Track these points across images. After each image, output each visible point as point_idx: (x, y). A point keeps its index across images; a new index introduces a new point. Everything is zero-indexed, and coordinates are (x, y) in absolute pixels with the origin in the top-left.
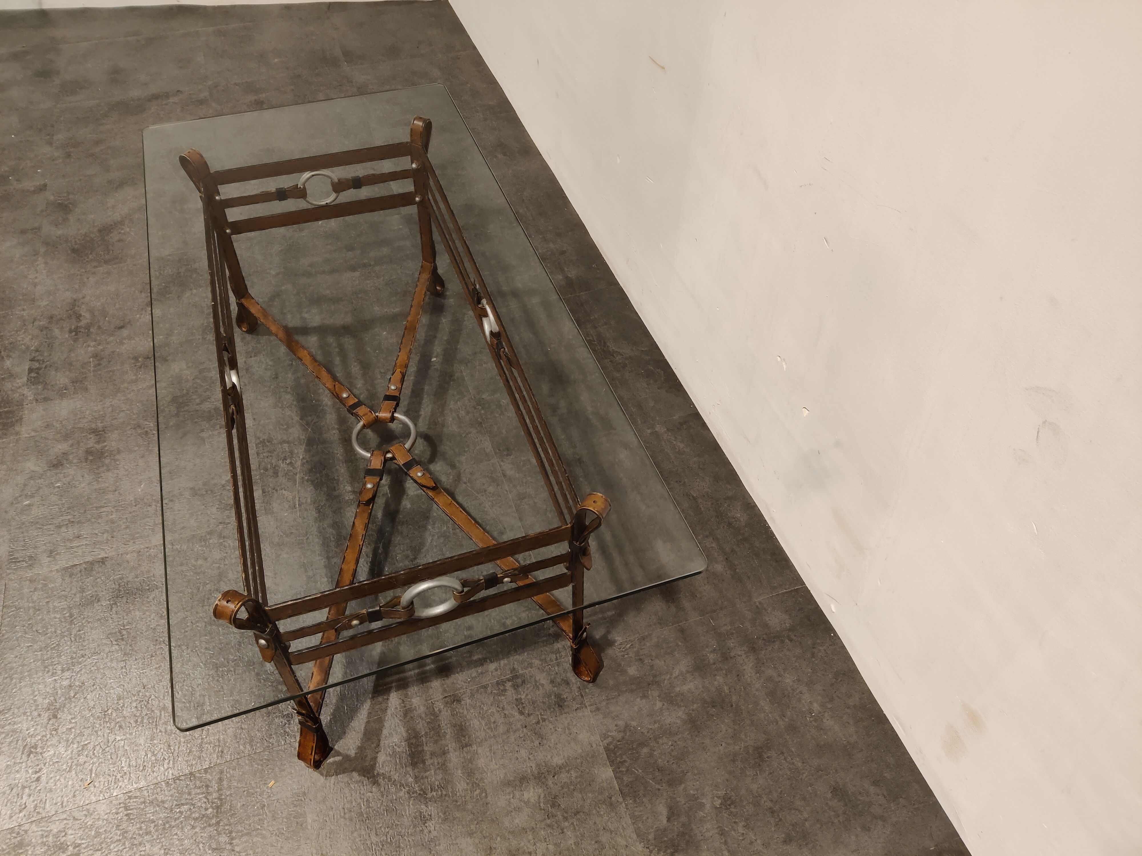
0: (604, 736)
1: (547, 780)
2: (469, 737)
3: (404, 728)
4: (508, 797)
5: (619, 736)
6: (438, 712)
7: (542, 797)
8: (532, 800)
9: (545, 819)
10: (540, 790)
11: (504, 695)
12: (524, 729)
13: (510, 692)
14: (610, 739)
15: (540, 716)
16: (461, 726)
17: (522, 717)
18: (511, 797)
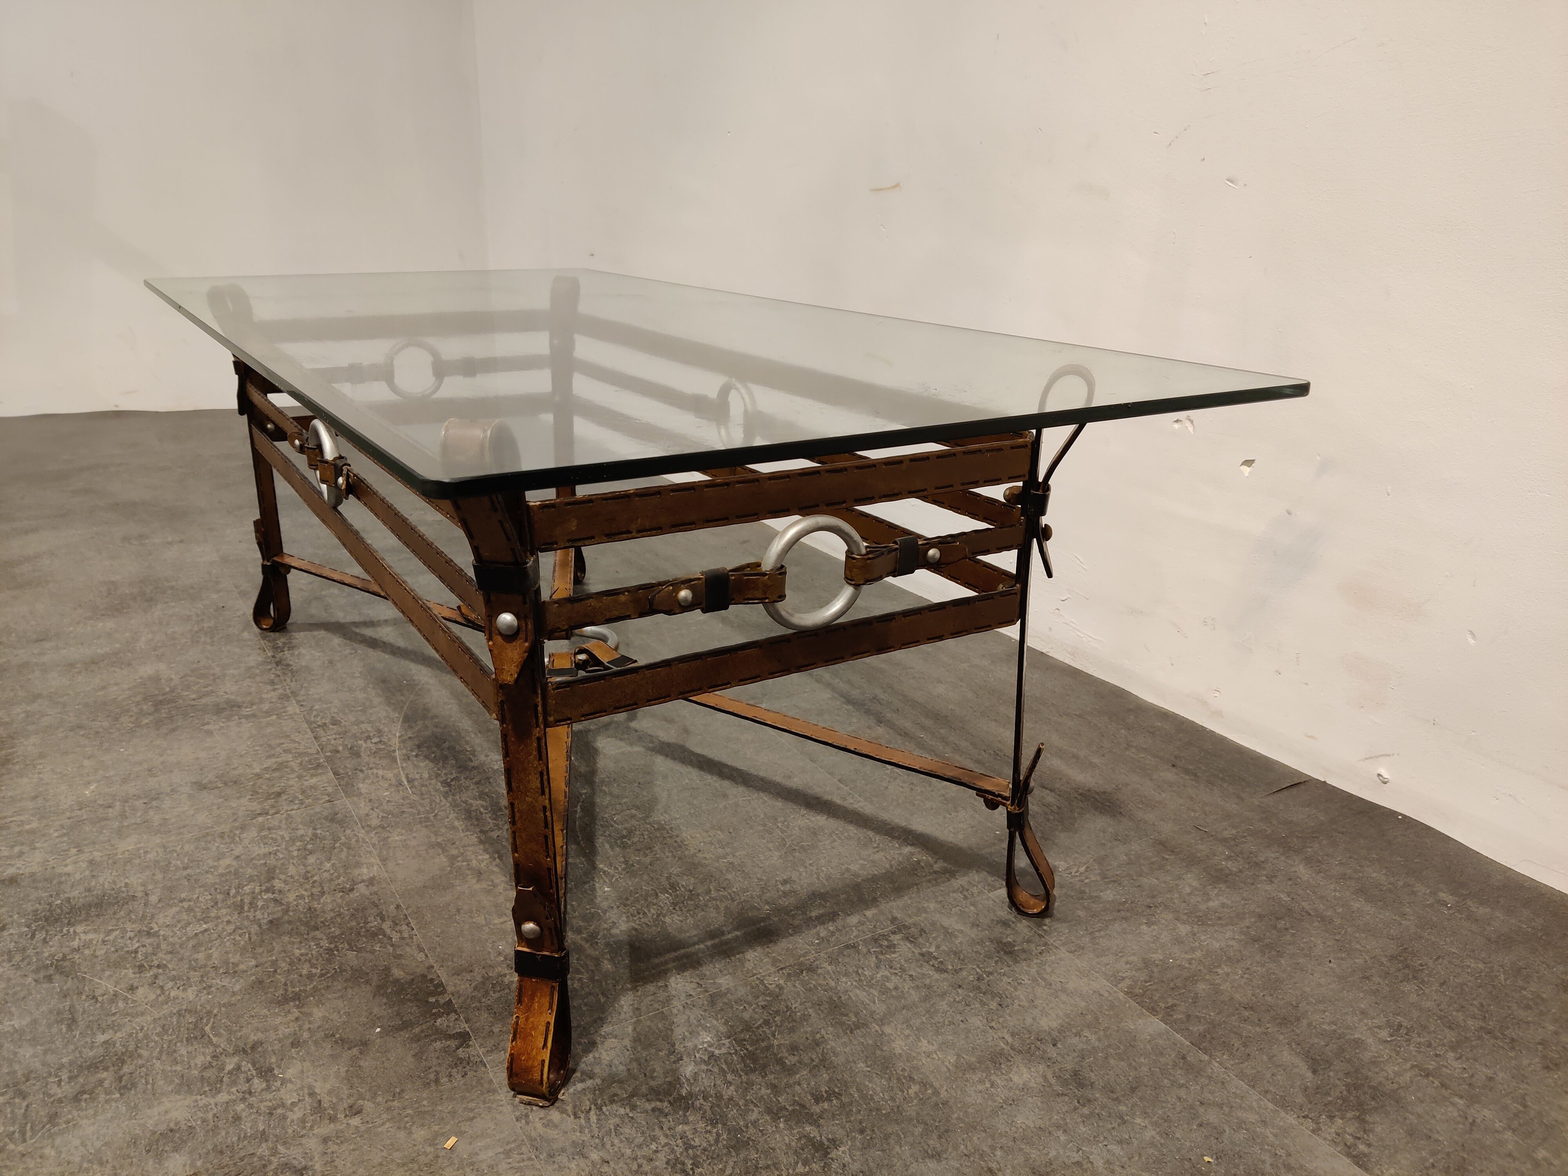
0: (1116, 979)
1: (1045, 1052)
2: (857, 1014)
3: (717, 1020)
4: (980, 1087)
5: (1143, 976)
6: (777, 990)
7: (1050, 1076)
8: (1032, 1084)
9: (1076, 1109)
10: (1041, 1068)
11: (894, 952)
12: (960, 991)
13: (905, 949)
14: (1128, 982)
15: (978, 970)
16: (831, 1000)
17: (945, 975)
18: (988, 1085)
